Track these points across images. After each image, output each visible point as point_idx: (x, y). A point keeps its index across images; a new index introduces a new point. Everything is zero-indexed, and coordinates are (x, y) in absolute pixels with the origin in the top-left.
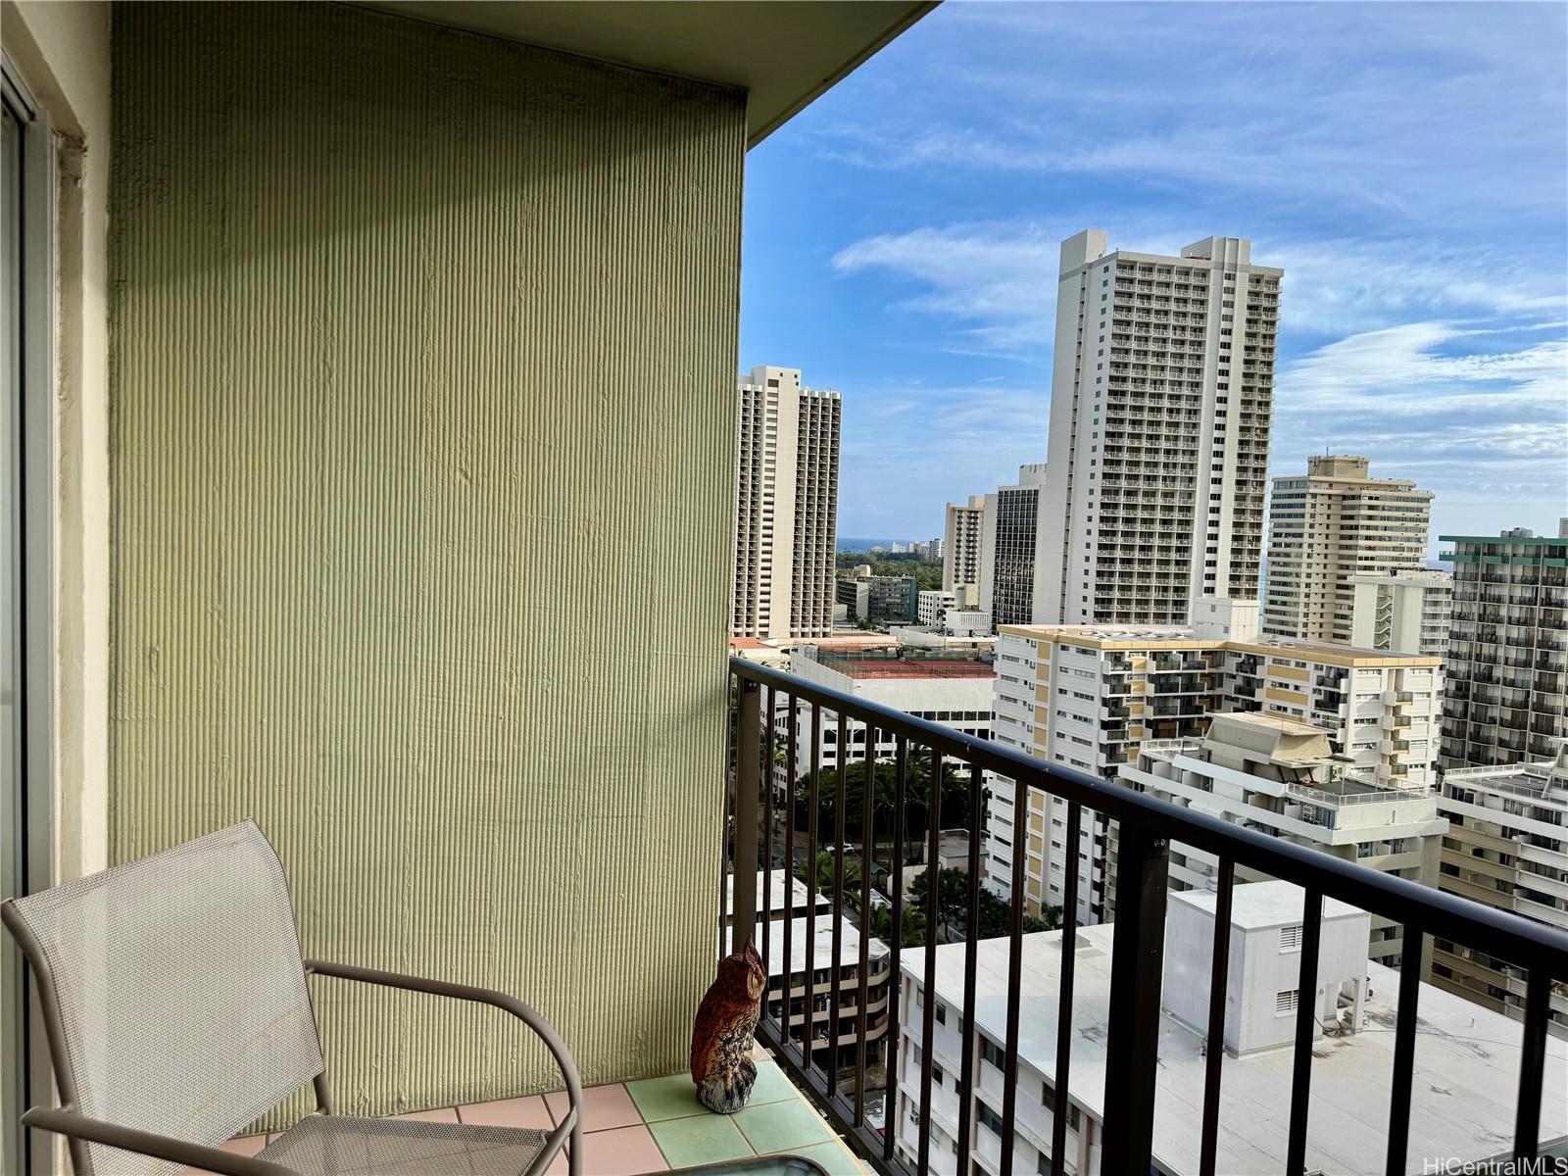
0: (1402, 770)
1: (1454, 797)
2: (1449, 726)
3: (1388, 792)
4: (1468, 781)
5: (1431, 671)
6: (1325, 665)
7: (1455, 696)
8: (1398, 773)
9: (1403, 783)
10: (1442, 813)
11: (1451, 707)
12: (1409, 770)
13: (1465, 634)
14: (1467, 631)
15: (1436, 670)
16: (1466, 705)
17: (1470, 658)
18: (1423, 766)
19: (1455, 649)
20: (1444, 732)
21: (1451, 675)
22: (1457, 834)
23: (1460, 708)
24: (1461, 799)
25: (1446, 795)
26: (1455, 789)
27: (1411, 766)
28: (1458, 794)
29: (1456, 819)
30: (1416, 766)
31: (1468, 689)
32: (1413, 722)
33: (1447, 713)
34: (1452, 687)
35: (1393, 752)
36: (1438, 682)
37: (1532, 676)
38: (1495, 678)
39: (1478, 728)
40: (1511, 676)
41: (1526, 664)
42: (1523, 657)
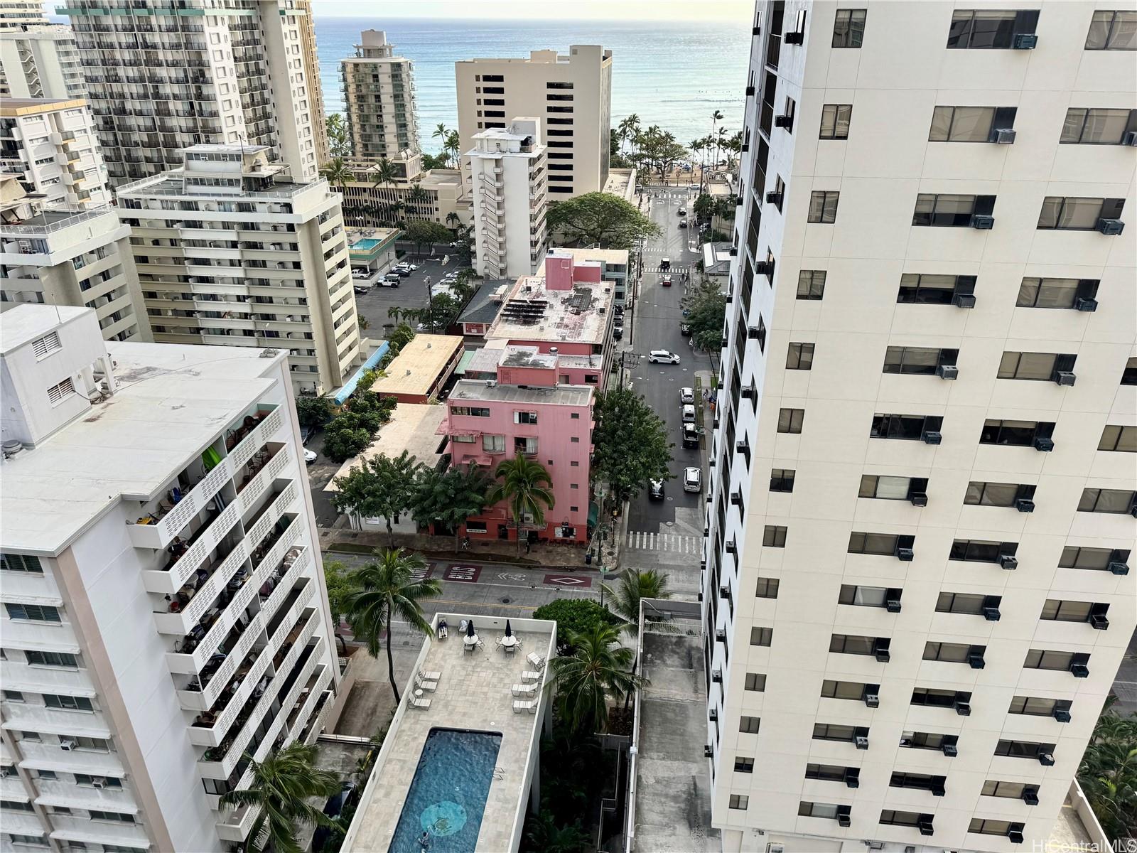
0: (84, 195)
1: (128, 207)
2: (108, 154)
3: (79, 214)
4: (138, 192)
5: (80, 111)
7: (105, 129)
8: (84, 198)
9: (89, 204)
10: (124, 221)
11: (104, 138)
12: (91, 194)
13: (97, 77)
14: (97, 74)
15: (84, 109)
16: (115, 135)
17: (106, 97)
18: (99, 188)
19: (93, 91)
20: (107, 159)
21: (97, 112)
22: (138, 233)
23: (111, 138)
24: (133, 207)
25: (122, 207)
26: (126, 200)
27: (91, 191)
28: (132, 204)
29: (134, 222)
30: (95, 189)
31: (112, 122)
32: (81, 155)
33: (104, 143)
34: (101, 122)
35: (74, 182)
36: (87, 121)
37: (151, 105)
38: (128, 111)
39: (128, 151)
40: (138, 108)
41: (145, 97)
42: (141, 91)
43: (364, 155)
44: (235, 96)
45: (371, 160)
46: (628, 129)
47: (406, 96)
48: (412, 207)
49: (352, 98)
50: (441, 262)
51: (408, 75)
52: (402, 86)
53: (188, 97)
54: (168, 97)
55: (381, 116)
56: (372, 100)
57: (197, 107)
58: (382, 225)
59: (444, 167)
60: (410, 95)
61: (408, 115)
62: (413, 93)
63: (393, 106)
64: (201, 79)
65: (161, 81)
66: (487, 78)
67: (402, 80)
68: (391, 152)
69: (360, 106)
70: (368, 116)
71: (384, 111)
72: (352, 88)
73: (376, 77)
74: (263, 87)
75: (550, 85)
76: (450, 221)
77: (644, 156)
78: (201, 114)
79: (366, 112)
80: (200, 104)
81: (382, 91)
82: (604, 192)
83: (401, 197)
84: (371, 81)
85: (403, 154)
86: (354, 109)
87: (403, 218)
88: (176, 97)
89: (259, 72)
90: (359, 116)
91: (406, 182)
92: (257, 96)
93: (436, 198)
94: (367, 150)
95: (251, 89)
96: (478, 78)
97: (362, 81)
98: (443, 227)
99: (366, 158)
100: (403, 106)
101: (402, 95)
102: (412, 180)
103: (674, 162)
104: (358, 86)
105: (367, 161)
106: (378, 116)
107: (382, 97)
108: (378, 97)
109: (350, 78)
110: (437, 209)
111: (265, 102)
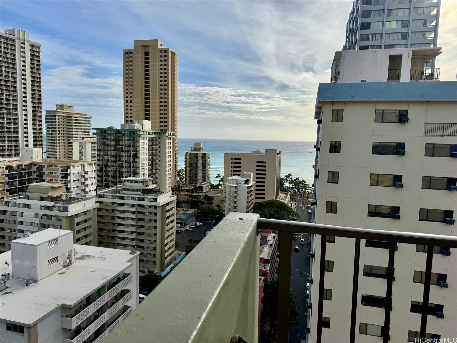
0: (87, 192)
1: (100, 197)
2: (99, 179)
3: (83, 199)
4: (104, 192)
5: (92, 165)
6: (63, 166)
7: (100, 171)
8: (86, 194)
9: (87, 196)
10: (97, 202)
11: (99, 174)
12: (89, 192)
13: (101, 154)
14: (101, 153)
15: (93, 164)
16: (103, 173)
17: (102, 161)
18: (92, 190)
19: (99, 159)
20: (98, 181)
21: (98, 165)
22: (101, 207)
23: (101, 174)
24: (102, 197)
25: (98, 197)
26: (100, 195)
27: (89, 191)
28: (101, 196)
29: (101, 203)
30: (91, 191)
31: (103, 169)
32: (89, 179)
33: (98, 176)
34: (99, 169)
35: (84, 188)
36: (94, 168)
37: (117, 164)
38: (109, 165)
39: (106, 179)
40: (112, 164)
41: (116, 161)
42: (115, 159)
43: (189, 183)
44: (146, 162)
45: (191, 185)
46: (288, 178)
47: (207, 164)
48: (204, 202)
49: (188, 164)
50: (212, 223)
51: (208, 157)
52: (206, 161)
53: (130, 161)
54: (123, 161)
55: (197, 170)
56: (194, 165)
57: (132, 165)
58: (191, 208)
59: (218, 188)
60: (208, 164)
61: (206, 170)
62: (209, 163)
63: (202, 167)
64: (136, 156)
65: (122, 156)
66: (235, 159)
67: (206, 159)
68: (199, 183)
69: (190, 167)
70: (192, 170)
71: (198, 169)
72: (188, 161)
73: (197, 158)
74: (157, 159)
75: (258, 162)
76: (217, 208)
77: (294, 188)
78: (133, 167)
79: (192, 169)
80: (134, 164)
81: (198, 162)
82: (277, 199)
83: (200, 198)
84: (195, 159)
85: (203, 183)
86: (188, 168)
87: (200, 206)
88: (126, 162)
89: (156, 155)
90: (189, 170)
91: (203, 193)
92: (154, 162)
93: (213, 199)
94: (191, 181)
95: (152, 160)
96: (232, 159)
97: (192, 159)
98: (214, 209)
99: (190, 184)
100: (205, 167)
101: (205, 164)
102: (205, 192)
103: (306, 190)
104: (190, 160)
105: (190, 185)
106: (196, 170)
107: (198, 164)
108: (197, 164)
109: (188, 158)
110: (213, 203)
111: (156, 164)
